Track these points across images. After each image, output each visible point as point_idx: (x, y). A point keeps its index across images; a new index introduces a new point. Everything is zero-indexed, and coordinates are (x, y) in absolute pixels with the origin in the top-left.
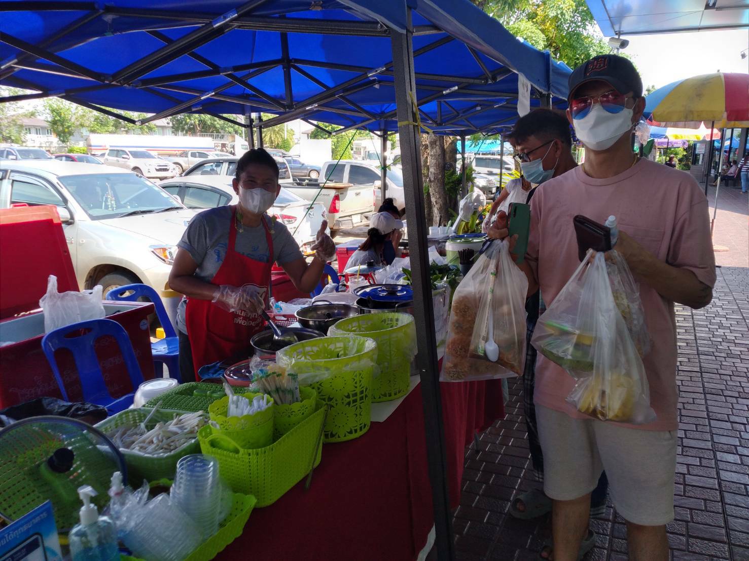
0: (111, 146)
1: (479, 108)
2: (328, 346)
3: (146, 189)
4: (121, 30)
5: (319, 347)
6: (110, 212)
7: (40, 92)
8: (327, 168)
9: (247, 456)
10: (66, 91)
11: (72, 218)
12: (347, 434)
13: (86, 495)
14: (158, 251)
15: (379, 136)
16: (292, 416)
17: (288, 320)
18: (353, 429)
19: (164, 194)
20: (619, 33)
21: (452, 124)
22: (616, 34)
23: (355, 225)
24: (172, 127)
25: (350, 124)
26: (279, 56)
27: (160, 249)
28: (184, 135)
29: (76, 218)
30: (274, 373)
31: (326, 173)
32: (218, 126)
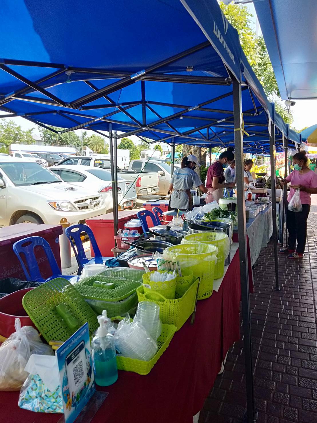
1: (224, 133)
2: (186, 249)
3: (42, 170)
4: (75, 79)
5: (181, 249)
6: (23, 182)
7: (13, 114)
8: (133, 164)
9: (169, 303)
10: (26, 114)
11: (5, 185)
12: (204, 296)
13: (102, 320)
14: (52, 203)
15: (171, 146)
16: (183, 284)
17: (129, 240)
18: (206, 293)
19: (52, 174)
20: (290, 98)
21: (212, 140)
22: (288, 99)
23: (149, 193)
24: (44, 141)
25: (158, 139)
26: (140, 99)
27: (53, 202)
29: (7, 185)
30: (167, 261)
31: (132, 166)
32: (69, 141)
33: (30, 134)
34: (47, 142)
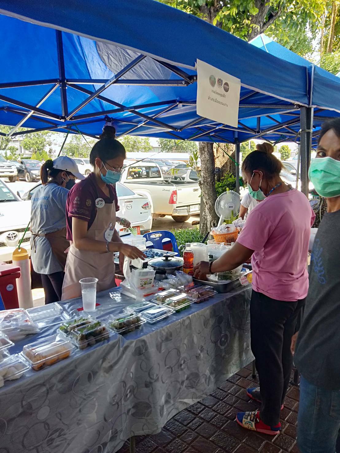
0: (136, 159)
24: (161, 148)
28: (167, 152)
32: (185, 146)
33: (147, 141)
34: (163, 149)
